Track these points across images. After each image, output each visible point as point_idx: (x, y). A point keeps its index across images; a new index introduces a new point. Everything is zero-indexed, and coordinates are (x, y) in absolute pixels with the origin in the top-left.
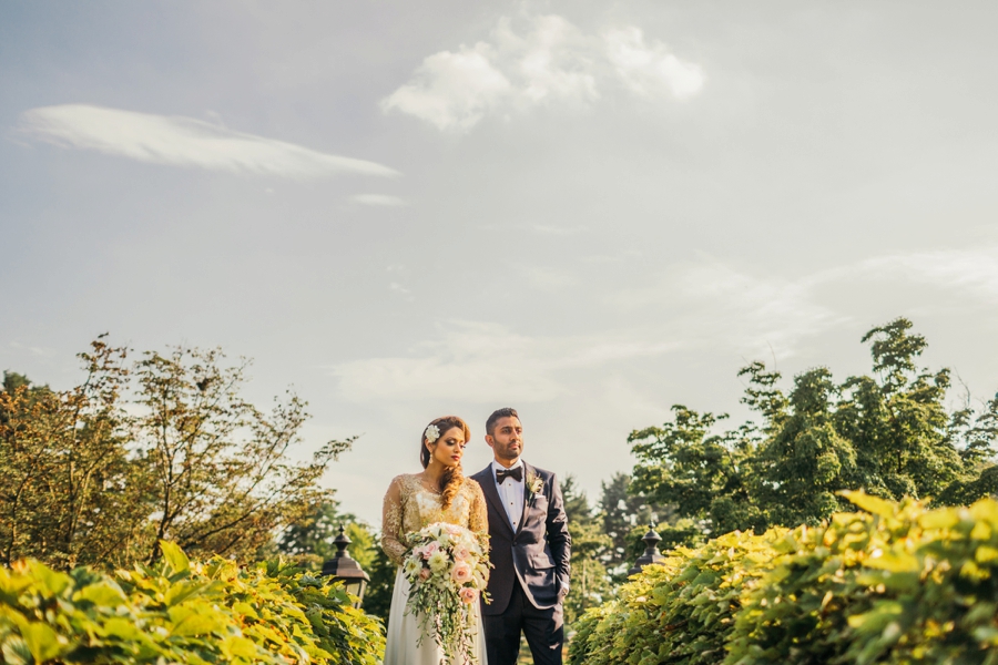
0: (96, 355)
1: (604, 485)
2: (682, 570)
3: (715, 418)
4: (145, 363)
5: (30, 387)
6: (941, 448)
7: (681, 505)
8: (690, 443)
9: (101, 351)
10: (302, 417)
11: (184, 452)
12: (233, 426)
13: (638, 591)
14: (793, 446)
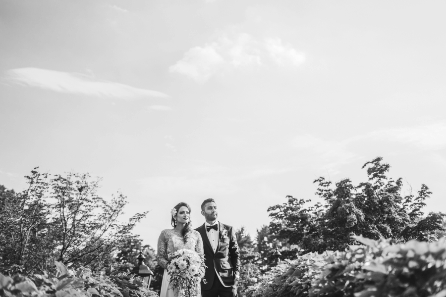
0: (33, 176)
1: (258, 230)
2: (288, 270)
3: (305, 201)
4: (55, 180)
5: (5, 190)
6: (401, 213)
7: (290, 239)
8: (294, 212)
9: (35, 175)
10: (125, 203)
11: (72, 219)
12: (93, 207)
13: (269, 279)
14: (337, 213)
